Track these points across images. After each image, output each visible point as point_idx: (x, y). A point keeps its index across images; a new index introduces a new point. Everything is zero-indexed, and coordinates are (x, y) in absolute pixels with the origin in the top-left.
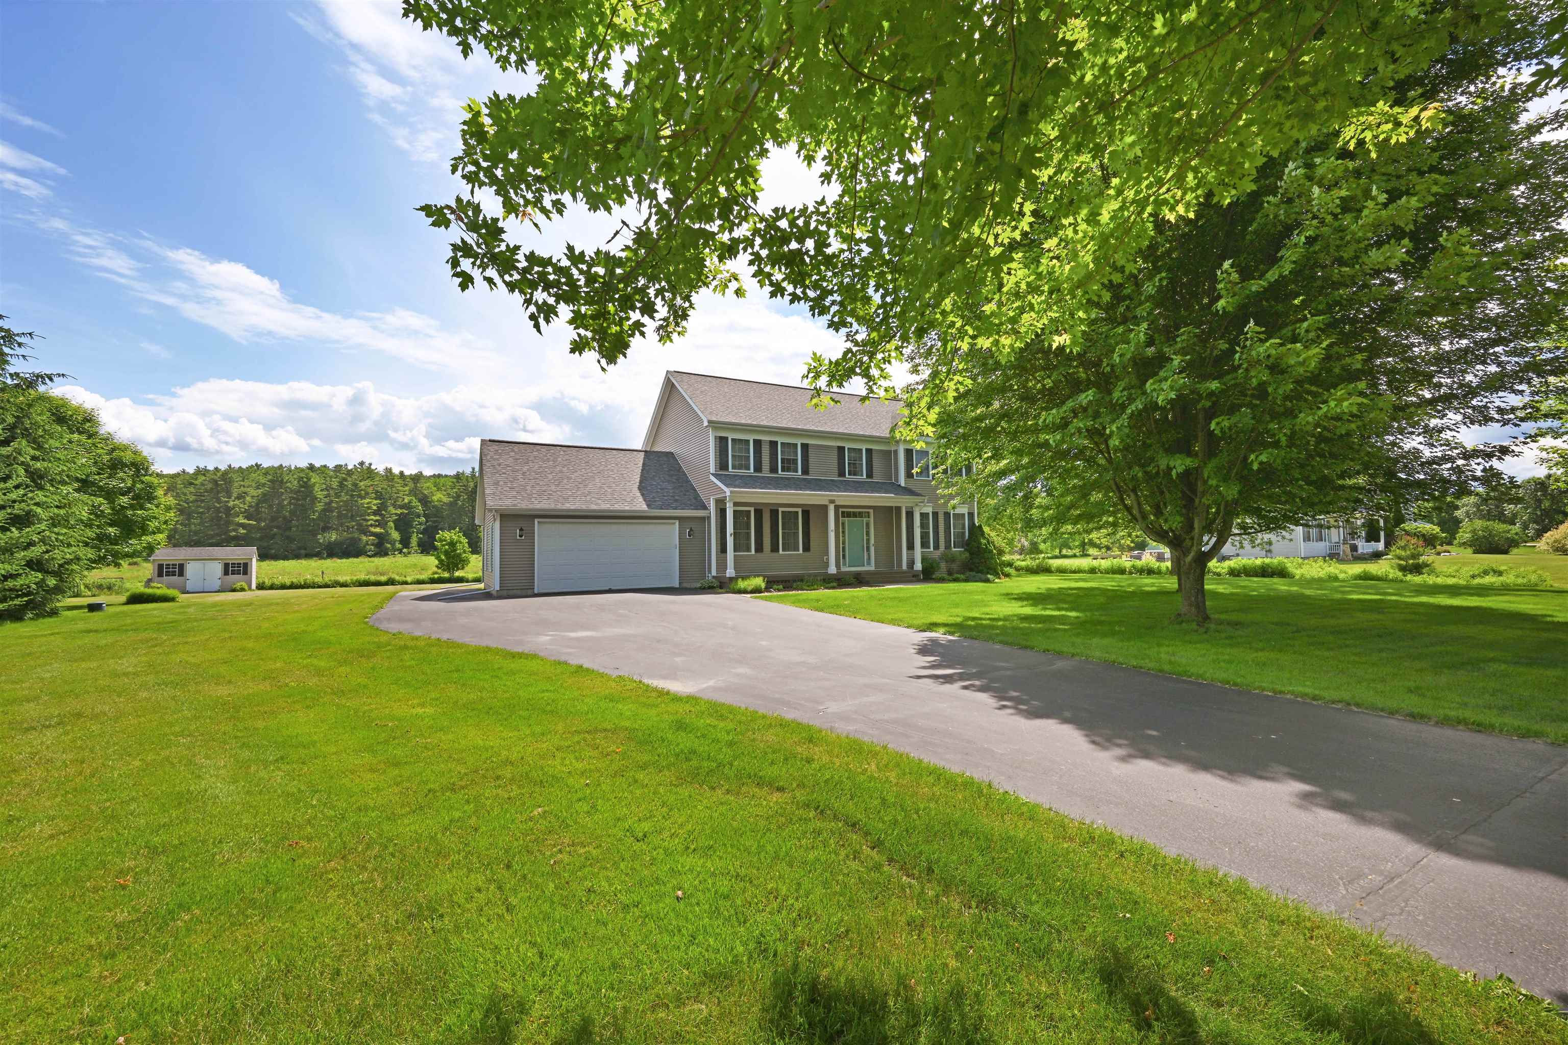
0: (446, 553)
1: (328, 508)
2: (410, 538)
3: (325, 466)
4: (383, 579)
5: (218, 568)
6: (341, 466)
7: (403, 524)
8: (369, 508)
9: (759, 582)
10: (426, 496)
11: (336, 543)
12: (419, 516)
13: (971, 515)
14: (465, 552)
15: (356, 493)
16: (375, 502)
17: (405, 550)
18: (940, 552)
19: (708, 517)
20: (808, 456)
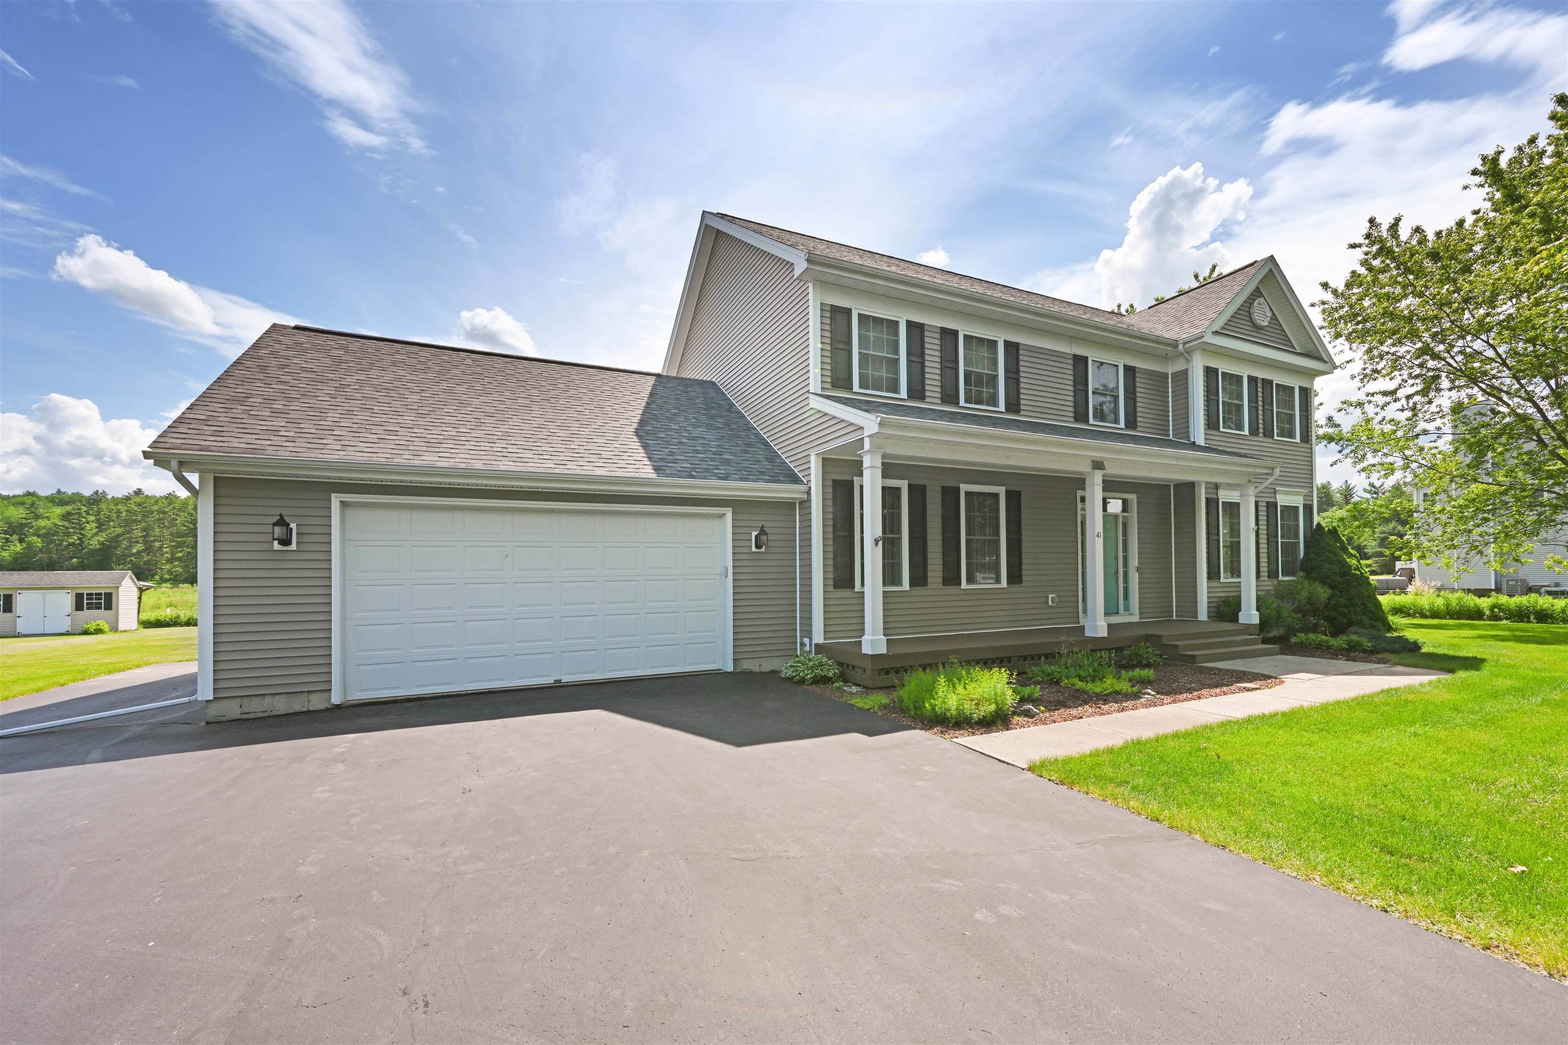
5: (67, 601)
9: (994, 684)
13: (1308, 509)
18: (1269, 585)
19: (802, 503)
20: (1017, 372)
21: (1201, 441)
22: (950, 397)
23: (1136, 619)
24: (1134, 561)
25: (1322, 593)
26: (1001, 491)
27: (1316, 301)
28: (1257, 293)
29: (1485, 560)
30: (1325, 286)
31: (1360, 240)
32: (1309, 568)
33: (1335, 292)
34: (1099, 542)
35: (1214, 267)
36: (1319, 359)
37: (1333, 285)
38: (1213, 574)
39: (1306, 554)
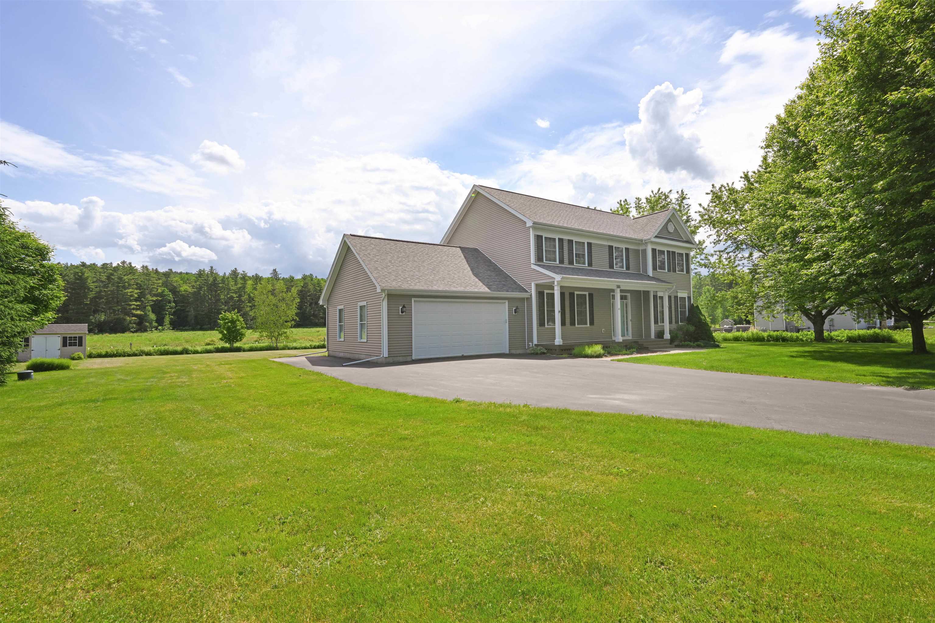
0: (228, 329)
1: (99, 296)
2: (163, 318)
3: (94, 264)
4: (179, 349)
5: (58, 341)
6: (107, 264)
7: (158, 308)
8: (131, 296)
9: (598, 349)
10: (175, 287)
11: (105, 322)
12: (170, 302)
13: (689, 298)
14: (242, 328)
15: (121, 285)
16: (136, 291)
17: (160, 327)
18: (674, 325)
19: (527, 298)
20: (591, 252)
21: (651, 275)
22: (571, 262)
23: (630, 338)
24: (630, 317)
25: (692, 328)
26: (587, 293)
27: (697, 211)
28: (669, 220)
29: (762, 316)
30: (700, 205)
31: (709, 192)
32: (689, 320)
33: (703, 208)
34: (619, 312)
35: (659, 189)
36: (691, 243)
37: (703, 205)
38: (656, 322)
39: (689, 315)
